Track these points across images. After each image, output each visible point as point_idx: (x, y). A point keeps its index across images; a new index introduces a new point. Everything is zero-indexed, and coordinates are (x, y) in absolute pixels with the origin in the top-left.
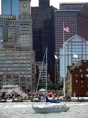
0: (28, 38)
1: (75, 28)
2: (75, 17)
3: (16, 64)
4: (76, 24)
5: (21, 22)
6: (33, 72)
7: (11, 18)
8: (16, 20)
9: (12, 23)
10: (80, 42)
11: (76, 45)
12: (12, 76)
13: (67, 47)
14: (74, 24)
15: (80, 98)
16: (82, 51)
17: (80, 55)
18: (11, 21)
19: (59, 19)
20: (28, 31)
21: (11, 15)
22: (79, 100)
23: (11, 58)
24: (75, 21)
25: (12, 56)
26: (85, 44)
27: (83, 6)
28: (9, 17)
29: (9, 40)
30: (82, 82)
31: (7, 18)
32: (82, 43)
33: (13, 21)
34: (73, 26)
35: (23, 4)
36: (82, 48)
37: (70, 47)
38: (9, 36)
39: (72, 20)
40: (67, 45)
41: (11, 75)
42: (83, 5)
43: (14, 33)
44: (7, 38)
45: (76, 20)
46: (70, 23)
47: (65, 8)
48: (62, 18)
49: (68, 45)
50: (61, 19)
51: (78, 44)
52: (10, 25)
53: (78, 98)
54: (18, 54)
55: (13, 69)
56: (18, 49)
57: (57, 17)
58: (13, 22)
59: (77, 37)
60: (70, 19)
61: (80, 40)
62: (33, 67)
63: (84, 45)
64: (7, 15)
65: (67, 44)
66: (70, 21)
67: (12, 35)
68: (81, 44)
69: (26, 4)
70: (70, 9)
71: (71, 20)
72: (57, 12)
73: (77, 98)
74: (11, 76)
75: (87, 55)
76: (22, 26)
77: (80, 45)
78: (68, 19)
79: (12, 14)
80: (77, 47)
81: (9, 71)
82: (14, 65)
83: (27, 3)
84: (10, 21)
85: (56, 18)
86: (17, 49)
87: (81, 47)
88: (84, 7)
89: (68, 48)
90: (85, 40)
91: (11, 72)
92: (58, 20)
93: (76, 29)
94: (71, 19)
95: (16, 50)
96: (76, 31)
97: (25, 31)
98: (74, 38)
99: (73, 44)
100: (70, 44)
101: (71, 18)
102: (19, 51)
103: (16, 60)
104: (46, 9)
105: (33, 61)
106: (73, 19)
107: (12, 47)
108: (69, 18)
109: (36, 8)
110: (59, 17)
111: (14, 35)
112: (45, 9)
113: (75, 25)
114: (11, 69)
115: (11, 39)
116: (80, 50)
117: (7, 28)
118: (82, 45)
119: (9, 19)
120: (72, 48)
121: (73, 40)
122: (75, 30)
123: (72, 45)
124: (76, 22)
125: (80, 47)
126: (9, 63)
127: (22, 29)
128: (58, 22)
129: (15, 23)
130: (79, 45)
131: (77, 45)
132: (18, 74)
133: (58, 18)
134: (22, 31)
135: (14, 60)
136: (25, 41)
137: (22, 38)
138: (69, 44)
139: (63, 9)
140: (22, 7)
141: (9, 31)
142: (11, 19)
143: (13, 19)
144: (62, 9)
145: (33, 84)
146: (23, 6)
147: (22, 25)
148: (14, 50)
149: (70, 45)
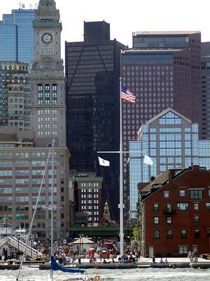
0: (55, 116)
1: (170, 92)
2: (169, 65)
3: (22, 177)
4: (172, 84)
5: (38, 79)
6: (62, 197)
7: (15, 68)
8: (27, 72)
9: (19, 81)
10: (177, 126)
11: (169, 133)
12: (13, 207)
13: (146, 137)
14: (167, 84)
15: (158, 260)
16: (183, 148)
17: (178, 157)
18: (16, 75)
19: (131, 71)
20: (56, 99)
21: (17, 62)
22: (155, 264)
23: (10, 164)
24: (170, 76)
25: (13, 160)
26: (189, 130)
27: (190, 41)
28: (10, 67)
29: (12, 121)
30: (169, 222)
31: (6, 68)
32: (183, 129)
33: (21, 75)
34: (165, 87)
35: (44, 35)
36: (183, 141)
37: (153, 137)
38: (11, 111)
39: (163, 73)
40: (147, 133)
41: (11, 204)
42: (187, 38)
43: (23, 104)
44: (7, 116)
45: (171, 73)
46: (157, 81)
47: (146, 45)
48: (137, 68)
49: (149, 133)
50: (135, 71)
51: (173, 130)
52: (14, 86)
53: (154, 260)
54: (27, 155)
55: (14, 190)
56: (28, 143)
57: (127, 66)
58: (22, 79)
59: (170, 115)
60: (156, 71)
61: (179, 122)
62: (63, 186)
63: (188, 133)
64: (6, 62)
65: (146, 131)
66: (157, 76)
67: (19, 109)
68: (180, 130)
69: (50, 35)
70: (158, 48)
71: (159, 73)
72: (126, 54)
73: (151, 260)
74: (10, 207)
75: (194, 157)
76: (40, 88)
77: (178, 133)
78: (152, 71)
79: (19, 60)
80: (171, 137)
81: (6, 195)
82: (18, 181)
83: (53, 34)
84: (13, 76)
85: (124, 68)
86: (25, 143)
87: (180, 139)
88: (192, 43)
89: (149, 141)
90: (190, 121)
91: (10, 198)
92: (128, 74)
93: (172, 95)
94: (161, 71)
95: (23, 145)
96: (172, 100)
97: (48, 99)
98: (164, 117)
99: (161, 130)
100: (154, 130)
101: (158, 68)
102: (29, 148)
103: (22, 169)
104: (100, 48)
105: (63, 170)
106: (165, 71)
107: (14, 137)
108: (154, 68)
109: (77, 44)
110: (131, 66)
111: (22, 109)
112: (98, 48)
113: (170, 87)
114: (10, 191)
115: (16, 118)
116: (179, 145)
117: (7, 93)
118: (183, 133)
119: (11, 72)
120: (158, 141)
121: (162, 122)
122: (170, 97)
123: (158, 134)
124: (172, 79)
125: (179, 137)
126: (6, 175)
127: (40, 95)
128: (129, 79)
129: (24, 81)
130: (175, 133)
131: (172, 133)
132: (27, 203)
133: (128, 68)
134: (41, 99)
135: (17, 169)
136: (48, 123)
137: (40, 116)
138: (152, 130)
139: (141, 48)
140: (41, 43)
141: (11, 100)
142: (15, 72)
143: (20, 72)
144: (138, 48)
145: (62, 225)
146: (43, 40)
147: (40, 85)
148: (17, 145)
149: (153, 133)
